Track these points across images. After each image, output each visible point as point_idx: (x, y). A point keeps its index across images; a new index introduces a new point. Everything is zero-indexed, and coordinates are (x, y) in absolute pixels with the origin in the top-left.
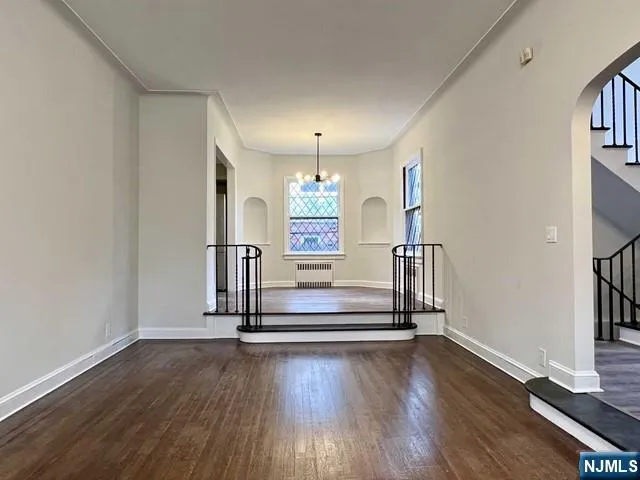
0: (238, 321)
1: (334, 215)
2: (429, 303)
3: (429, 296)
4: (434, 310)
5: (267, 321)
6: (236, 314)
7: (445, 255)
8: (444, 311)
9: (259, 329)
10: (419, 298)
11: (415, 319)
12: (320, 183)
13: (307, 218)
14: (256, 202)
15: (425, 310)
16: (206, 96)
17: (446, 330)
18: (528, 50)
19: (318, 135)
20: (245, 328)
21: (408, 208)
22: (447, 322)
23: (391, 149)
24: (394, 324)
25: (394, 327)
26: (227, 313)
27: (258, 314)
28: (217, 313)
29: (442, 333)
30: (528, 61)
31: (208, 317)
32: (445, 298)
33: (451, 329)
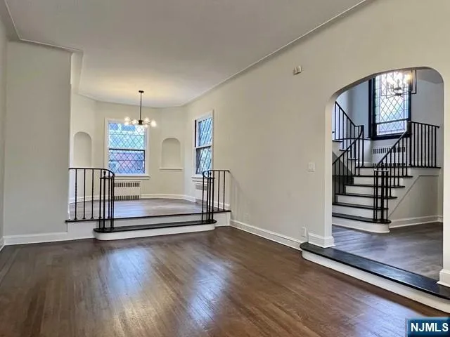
0: (95, 225)
1: (142, 148)
2: (221, 208)
3: (221, 203)
4: (224, 211)
5: (117, 224)
6: (92, 220)
7: (232, 177)
8: (230, 211)
9: (112, 230)
10: (216, 206)
11: (216, 217)
12: (141, 126)
13: (123, 150)
14: (83, 135)
15: (219, 211)
16: (72, 53)
17: (231, 222)
18: (300, 67)
19: (141, 92)
20: (102, 230)
21: (197, 147)
22: (232, 217)
23: (185, 107)
24: (202, 221)
25: (202, 223)
26: (84, 220)
27: (112, 220)
28: (76, 221)
29: (229, 225)
30: (298, 73)
31: (69, 224)
32: (231, 203)
33: (235, 221)
